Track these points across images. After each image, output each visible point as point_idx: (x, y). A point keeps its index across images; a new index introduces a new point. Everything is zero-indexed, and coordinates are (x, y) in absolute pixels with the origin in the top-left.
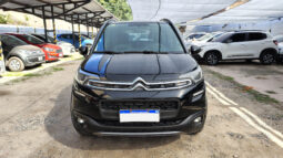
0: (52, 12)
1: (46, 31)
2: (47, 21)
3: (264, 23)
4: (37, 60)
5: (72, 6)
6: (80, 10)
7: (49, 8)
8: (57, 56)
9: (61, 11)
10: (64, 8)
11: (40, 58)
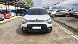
0: (8, 3)
1: (6, 9)
2: (7, 6)
3: (71, 6)
4: (2, 18)
5: (14, 1)
6: (17, 2)
7: (7, 2)
8: (10, 17)
9: (11, 3)
10: (12, 2)
11: (3, 18)
